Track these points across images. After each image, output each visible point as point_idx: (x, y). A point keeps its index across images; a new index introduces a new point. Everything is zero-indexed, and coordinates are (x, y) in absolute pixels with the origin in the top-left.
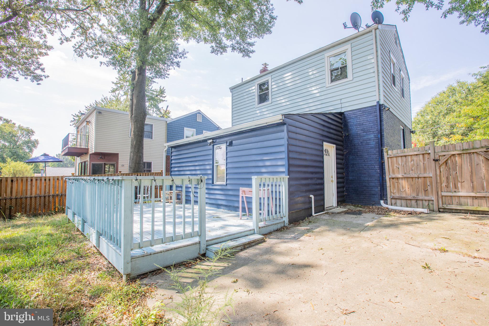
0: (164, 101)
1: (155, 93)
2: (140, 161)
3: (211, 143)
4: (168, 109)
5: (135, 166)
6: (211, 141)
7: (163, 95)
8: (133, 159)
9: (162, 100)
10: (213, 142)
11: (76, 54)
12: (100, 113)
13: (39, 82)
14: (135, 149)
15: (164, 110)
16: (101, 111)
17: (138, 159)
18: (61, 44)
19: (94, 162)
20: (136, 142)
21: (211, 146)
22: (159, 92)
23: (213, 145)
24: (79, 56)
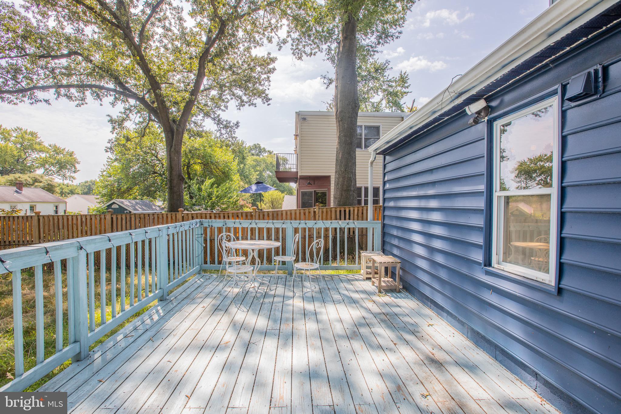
0: (408, 92)
1: (394, 84)
2: (349, 186)
3: (479, 113)
4: (415, 105)
5: (342, 195)
6: (481, 104)
7: (406, 85)
8: (338, 184)
9: (405, 93)
10: (488, 109)
11: (294, 57)
12: (304, 119)
13: (269, 103)
14: (341, 166)
15: (409, 108)
16: (305, 117)
17: (346, 183)
18: (279, 50)
19: (304, 189)
20: (342, 155)
21: (482, 128)
22: (399, 80)
23: (490, 123)
24: (298, 60)
